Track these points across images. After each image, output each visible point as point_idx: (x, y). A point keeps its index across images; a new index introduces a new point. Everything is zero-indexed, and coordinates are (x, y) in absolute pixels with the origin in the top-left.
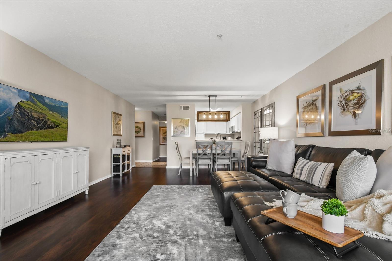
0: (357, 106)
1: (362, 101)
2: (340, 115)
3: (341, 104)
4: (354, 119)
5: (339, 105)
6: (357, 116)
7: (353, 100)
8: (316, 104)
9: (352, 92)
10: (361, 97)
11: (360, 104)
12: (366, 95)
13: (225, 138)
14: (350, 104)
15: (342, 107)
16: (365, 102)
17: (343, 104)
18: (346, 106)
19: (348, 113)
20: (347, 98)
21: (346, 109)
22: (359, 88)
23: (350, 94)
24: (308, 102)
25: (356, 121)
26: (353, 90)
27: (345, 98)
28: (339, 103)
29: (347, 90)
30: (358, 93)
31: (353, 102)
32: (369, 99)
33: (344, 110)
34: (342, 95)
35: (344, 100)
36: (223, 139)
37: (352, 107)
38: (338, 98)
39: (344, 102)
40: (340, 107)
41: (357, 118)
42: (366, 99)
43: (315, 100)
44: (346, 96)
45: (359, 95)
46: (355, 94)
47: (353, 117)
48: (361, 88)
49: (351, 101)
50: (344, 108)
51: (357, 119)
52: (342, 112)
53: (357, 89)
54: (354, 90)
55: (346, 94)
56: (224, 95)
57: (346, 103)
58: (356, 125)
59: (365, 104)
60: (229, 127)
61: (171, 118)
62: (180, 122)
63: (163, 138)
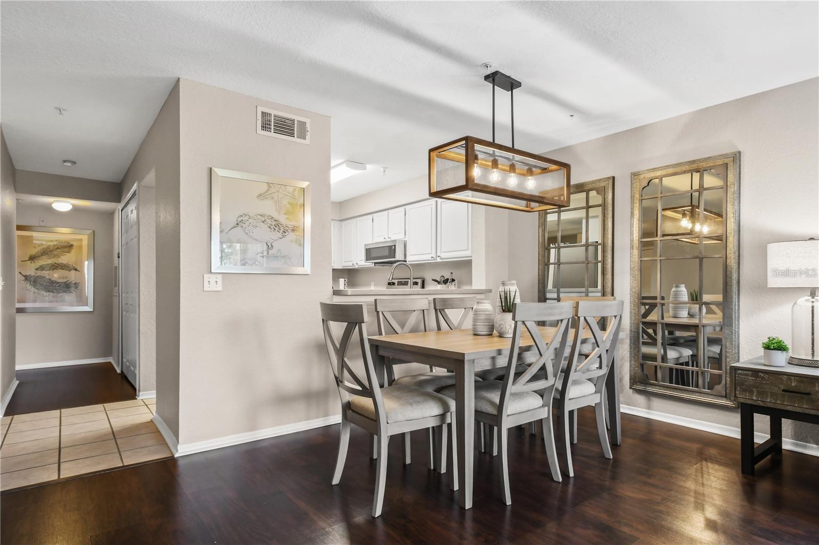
60: (365, 245)
61: (211, 169)
62: (260, 195)
63: (23, 278)
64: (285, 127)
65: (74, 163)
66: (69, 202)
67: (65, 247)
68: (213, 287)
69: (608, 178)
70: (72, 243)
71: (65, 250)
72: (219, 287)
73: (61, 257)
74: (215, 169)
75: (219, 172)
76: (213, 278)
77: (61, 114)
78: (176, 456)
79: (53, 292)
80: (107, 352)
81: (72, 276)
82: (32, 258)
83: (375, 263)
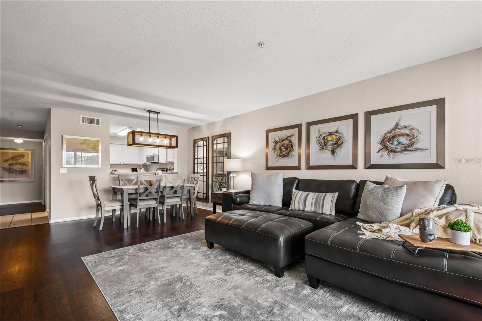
0: (336, 146)
1: (340, 142)
2: (318, 151)
3: (319, 143)
4: (332, 156)
5: (318, 143)
6: (336, 154)
7: (332, 141)
8: (291, 140)
9: (331, 134)
10: (339, 139)
11: (338, 143)
12: (343, 138)
13: (134, 170)
14: (329, 144)
15: (321, 145)
16: (343, 144)
17: (322, 143)
18: (324, 145)
19: (326, 150)
20: (325, 138)
21: (325, 147)
22: (337, 132)
23: (328, 135)
24: (281, 137)
25: (335, 158)
26: (331, 133)
27: (323, 138)
28: (318, 142)
29: (325, 132)
30: (336, 136)
31: (332, 142)
32: (346, 141)
33: (323, 148)
34: (321, 135)
35: (322, 139)
36: (133, 171)
37: (331, 146)
38: (317, 137)
39: (323, 141)
40: (319, 146)
41: (335, 155)
42: (344, 141)
43: (289, 136)
44: (325, 137)
45: (337, 137)
46: (334, 136)
47: (332, 154)
48: (339, 132)
49: (329, 141)
50: (323, 146)
51: (335, 157)
52: (321, 150)
53: (336, 132)
54: (333, 133)
55: (325, 135)
56: (170, 113)
57: (324, 143)
58: (335, 161)
59: (343, 145)
60: (147, 156)
61: (62, 136)
62: (81, 143)
63: (2, 169)
64: (91, 121)
65: (22, 126)
66: (22, 139)
67: (21, 156)
68: (63, 172)
69: (207, 137)
70: (24, 154)
71: (21, 157)
72: (66, 172)
73: (19, 160)
74: (63, 135)
75: (65, 136)
76: (63, 169)
77: (13, 114)
78: (50, 223)
79: (16, 174)
80: (40, 199)
81: (25, 168)
82: (6, 161)
83: (151, 163)
